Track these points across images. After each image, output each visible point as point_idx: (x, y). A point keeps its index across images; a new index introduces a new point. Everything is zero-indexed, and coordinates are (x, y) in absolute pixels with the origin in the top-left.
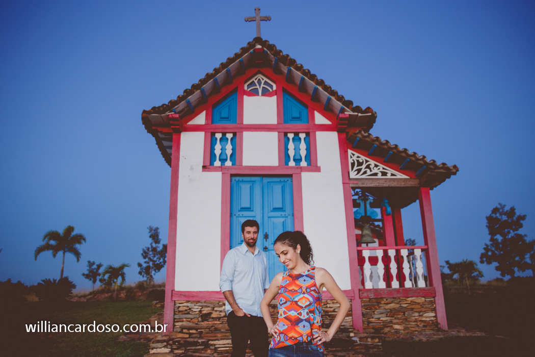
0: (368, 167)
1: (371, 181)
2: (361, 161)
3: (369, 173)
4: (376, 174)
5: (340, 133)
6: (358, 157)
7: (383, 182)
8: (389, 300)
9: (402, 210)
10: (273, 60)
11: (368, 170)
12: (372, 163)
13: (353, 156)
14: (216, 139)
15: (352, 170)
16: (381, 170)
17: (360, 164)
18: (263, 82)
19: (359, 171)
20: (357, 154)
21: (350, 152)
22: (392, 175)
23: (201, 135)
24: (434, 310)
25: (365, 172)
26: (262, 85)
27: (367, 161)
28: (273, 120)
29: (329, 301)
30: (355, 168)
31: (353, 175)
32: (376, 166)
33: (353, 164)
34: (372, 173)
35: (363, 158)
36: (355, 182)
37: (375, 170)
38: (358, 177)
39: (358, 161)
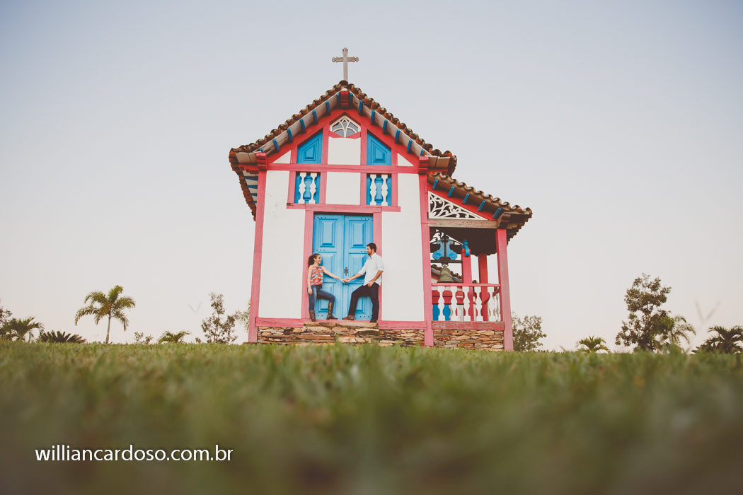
0: (447, 208)
1: (449, 222)
2: (440, 203)
3: (447, 214)
4: (454, 216)
5: (421, 174)
6: (438, 199)
7: (460, 222)
8: (461, 332)
9: (488, 256)
10: (359, 103)
11: (447, 212)
12: (451, 204)
13: (433, 197)
14: (301, 178)
15: (431, 210)
16: (460, 212)
17: (439, 205)
18: (348, 123)
19: (438, 212)
20: (436, 196)
21: (430, 193)
22: (470, 217)
23: (286, 174)
24: (502, 342)
25: (444, 214)
26: (347, 127)
27: (446, 203)
28: (357, 161)
29: (403, 331)
30: (435, 209)
31: (432, 215)
32: (455, 208)
33: (432, 206)
34: (450, 214)
35: (442, 200)
36: (434, 222)
37: (454, 212)
38: (437, 217)
39: (437, 202)
